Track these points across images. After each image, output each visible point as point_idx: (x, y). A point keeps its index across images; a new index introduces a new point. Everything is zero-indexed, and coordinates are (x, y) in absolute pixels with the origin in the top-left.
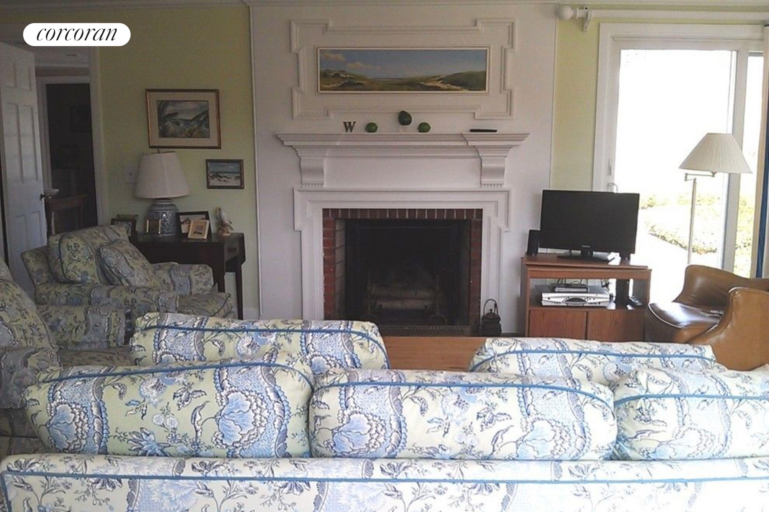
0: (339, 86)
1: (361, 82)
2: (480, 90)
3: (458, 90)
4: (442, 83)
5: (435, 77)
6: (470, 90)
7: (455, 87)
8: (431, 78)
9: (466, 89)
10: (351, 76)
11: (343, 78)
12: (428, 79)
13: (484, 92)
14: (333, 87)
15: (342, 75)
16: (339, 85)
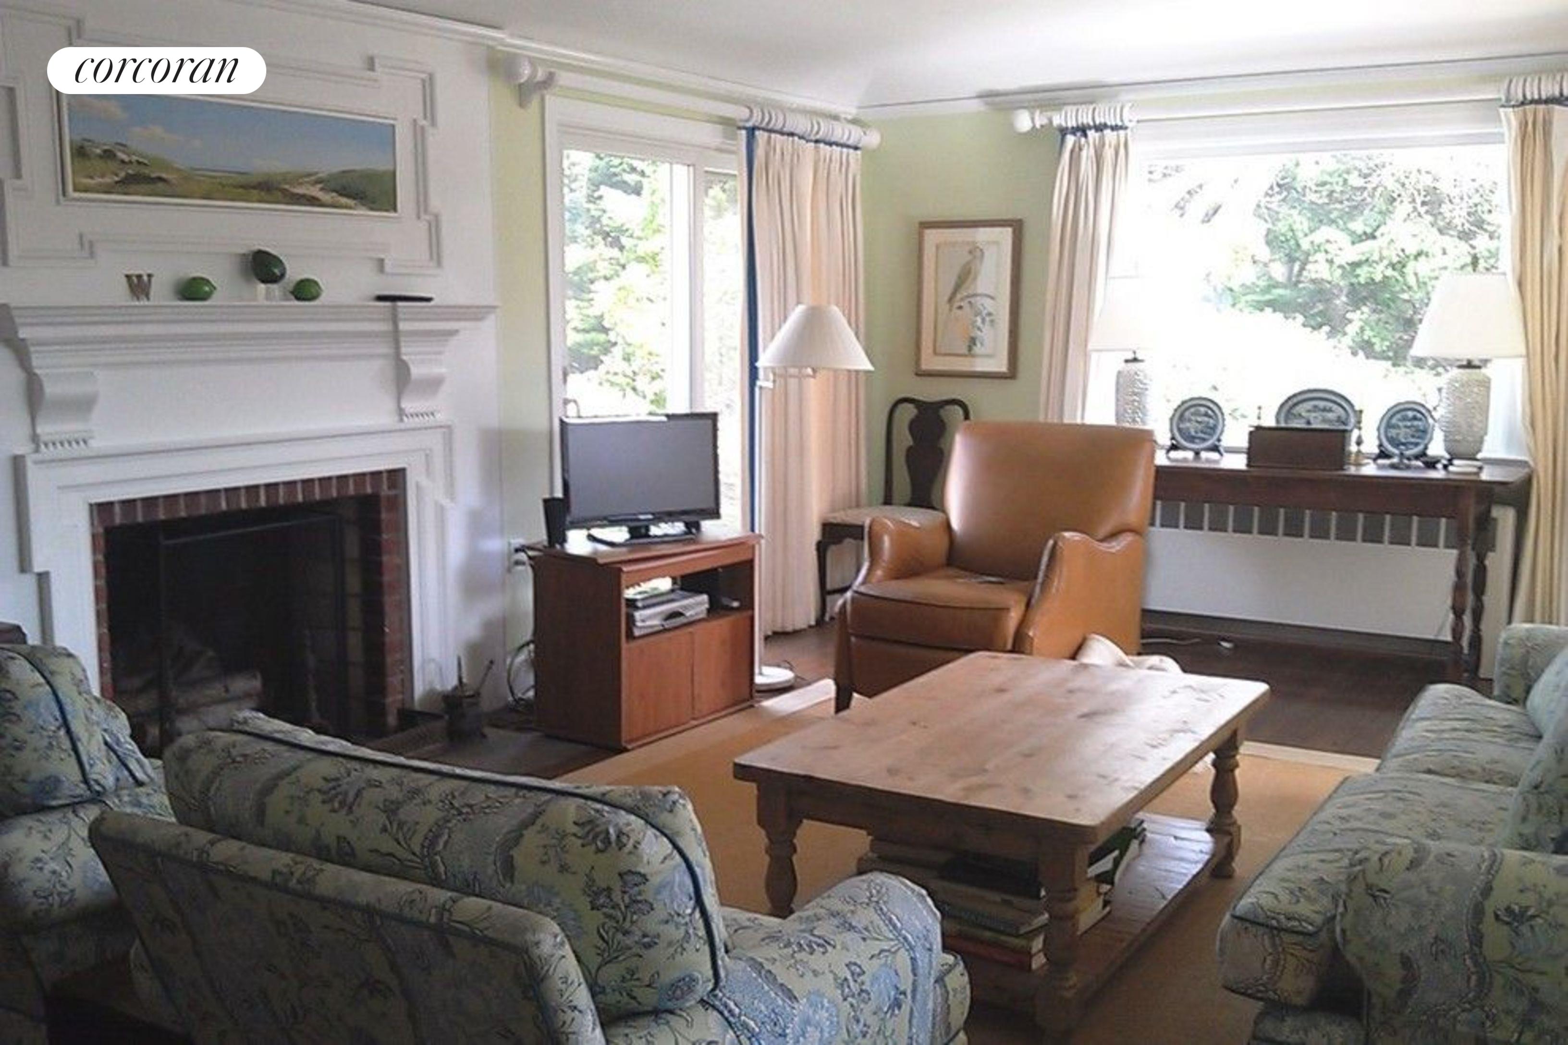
0: (117, 182)
1: (164, 176)
2: (387, 210)
3: (350, 208)
4: (322, 189)
5: (309, 175)
6: (372, 209)
7: (344, 200)
8: (302, 177)
9: (363, 205)
10: (141, 160)
11: (123, 162)
12: (298, 178)
13: (392, 214)
14: (100, 185)
15: (121, 155)
16: (117, 179)
